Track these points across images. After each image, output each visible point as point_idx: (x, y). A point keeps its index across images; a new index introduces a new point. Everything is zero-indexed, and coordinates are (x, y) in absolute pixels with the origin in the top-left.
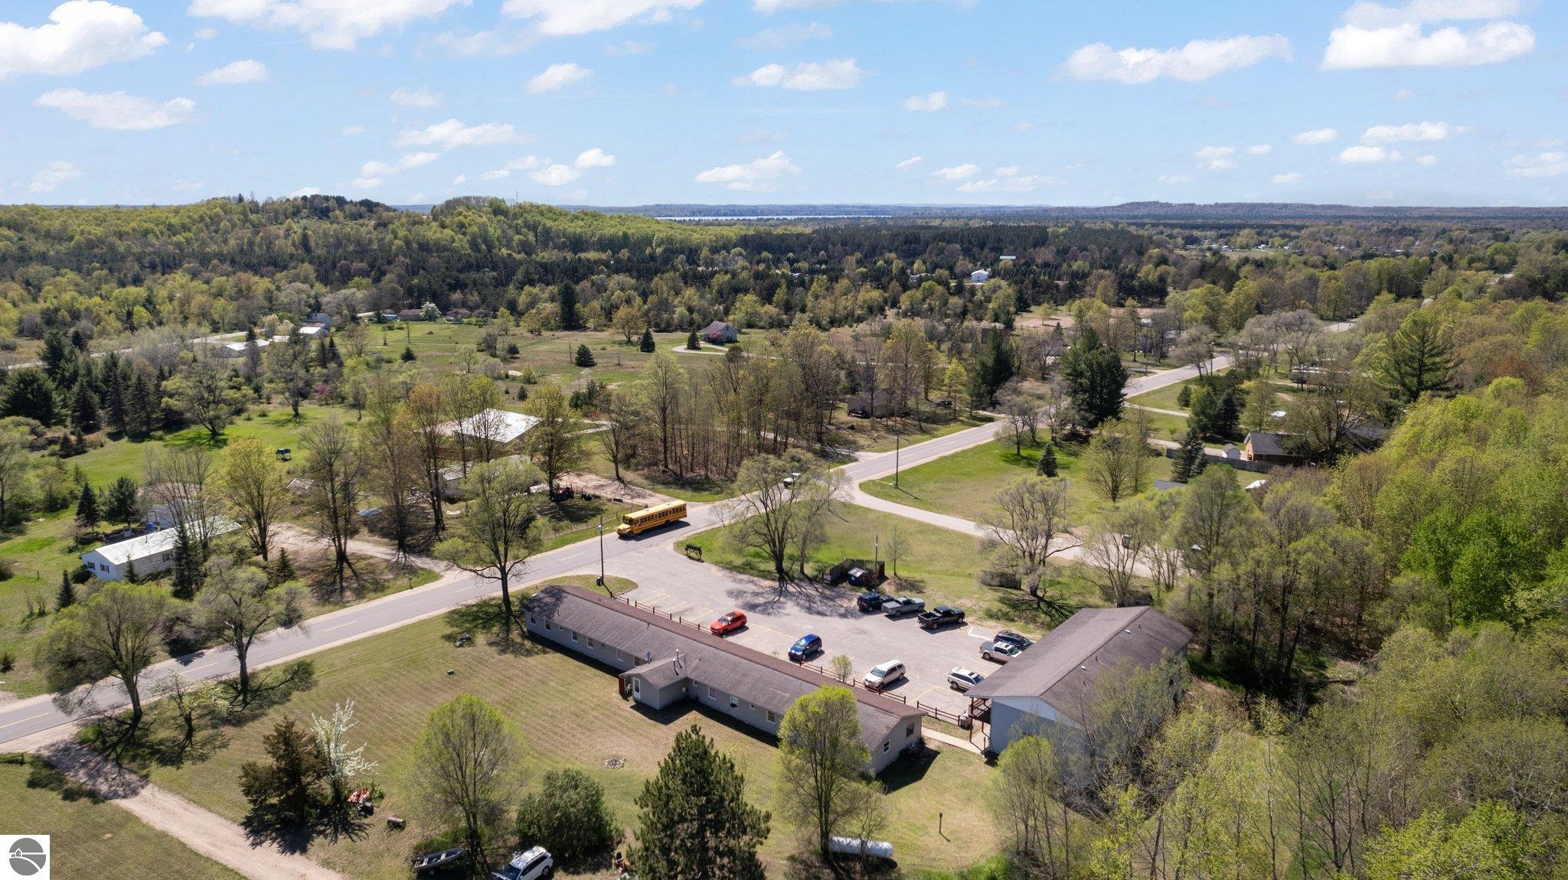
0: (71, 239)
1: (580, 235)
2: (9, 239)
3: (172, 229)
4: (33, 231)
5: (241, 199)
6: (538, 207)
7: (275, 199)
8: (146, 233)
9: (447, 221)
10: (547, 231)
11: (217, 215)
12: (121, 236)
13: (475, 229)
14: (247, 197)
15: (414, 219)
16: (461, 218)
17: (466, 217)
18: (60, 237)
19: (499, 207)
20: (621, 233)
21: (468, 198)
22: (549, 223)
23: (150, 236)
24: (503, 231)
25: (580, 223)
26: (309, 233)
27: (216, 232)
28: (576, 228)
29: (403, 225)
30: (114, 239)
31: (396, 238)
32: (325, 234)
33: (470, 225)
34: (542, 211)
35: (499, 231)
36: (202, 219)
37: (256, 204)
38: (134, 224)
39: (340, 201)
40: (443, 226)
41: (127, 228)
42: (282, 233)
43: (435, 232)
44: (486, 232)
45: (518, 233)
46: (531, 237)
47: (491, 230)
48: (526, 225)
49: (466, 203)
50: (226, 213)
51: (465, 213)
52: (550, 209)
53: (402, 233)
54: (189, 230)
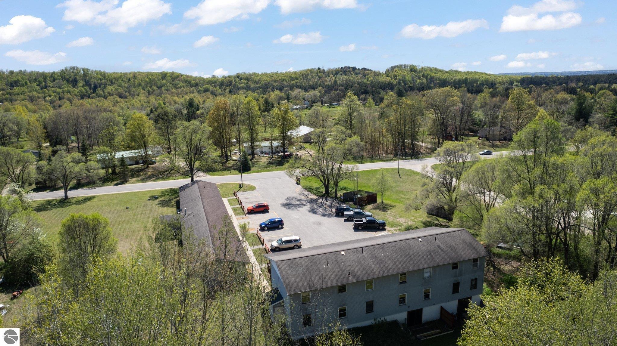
0: (260, 83)
1: (446, 79)
2: (244, 83)
3: (292, 79)
4: (252, 81)
5: (319, 68)
6: (430, 68)
7: (332, 68)
8: (284, 80)
9: (390, 75)
10: (432, 78)
11: (308, 74)
12: (275, 81)
13: (400, 77)
14: (321, 68)
15: (378, 74)
16: (395, 73)
17: (397, 73)
18: (257, 82)
19: (413, 68)
20: (464, 78)
21: (401, 66)
22: (433, 75)
23: (284, 81)
24: (413, 78)
25: (448, 74)
26: (338, 79)
27: (306, 80)
28: (445, 77)
29: (371, 76)
30: (273, 83)
31: (368, 81)
32: (343, 80)
33: (398, 76)
34: (431, 70)
35: (411, 78)
36: (303, 75)
37: (324, 70)
38: (280, 77)
39: (354, 69)
40: (388, 76)
41: (278, 79)
42: (328, 80)
43: (384, 78)
44: (405, 78)
45: (419, 78)
46: (425, 80)
47: (407, 77)
48: (423, 76)
49: (400, 67)
50: (311, 73)
51: (398, 71)
52: (436, 69)
53: (371, 79)
54: (298, 79)
